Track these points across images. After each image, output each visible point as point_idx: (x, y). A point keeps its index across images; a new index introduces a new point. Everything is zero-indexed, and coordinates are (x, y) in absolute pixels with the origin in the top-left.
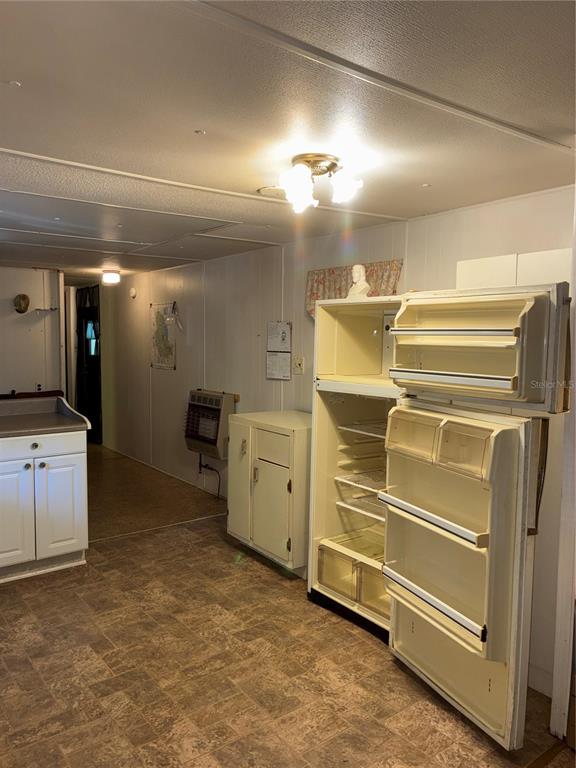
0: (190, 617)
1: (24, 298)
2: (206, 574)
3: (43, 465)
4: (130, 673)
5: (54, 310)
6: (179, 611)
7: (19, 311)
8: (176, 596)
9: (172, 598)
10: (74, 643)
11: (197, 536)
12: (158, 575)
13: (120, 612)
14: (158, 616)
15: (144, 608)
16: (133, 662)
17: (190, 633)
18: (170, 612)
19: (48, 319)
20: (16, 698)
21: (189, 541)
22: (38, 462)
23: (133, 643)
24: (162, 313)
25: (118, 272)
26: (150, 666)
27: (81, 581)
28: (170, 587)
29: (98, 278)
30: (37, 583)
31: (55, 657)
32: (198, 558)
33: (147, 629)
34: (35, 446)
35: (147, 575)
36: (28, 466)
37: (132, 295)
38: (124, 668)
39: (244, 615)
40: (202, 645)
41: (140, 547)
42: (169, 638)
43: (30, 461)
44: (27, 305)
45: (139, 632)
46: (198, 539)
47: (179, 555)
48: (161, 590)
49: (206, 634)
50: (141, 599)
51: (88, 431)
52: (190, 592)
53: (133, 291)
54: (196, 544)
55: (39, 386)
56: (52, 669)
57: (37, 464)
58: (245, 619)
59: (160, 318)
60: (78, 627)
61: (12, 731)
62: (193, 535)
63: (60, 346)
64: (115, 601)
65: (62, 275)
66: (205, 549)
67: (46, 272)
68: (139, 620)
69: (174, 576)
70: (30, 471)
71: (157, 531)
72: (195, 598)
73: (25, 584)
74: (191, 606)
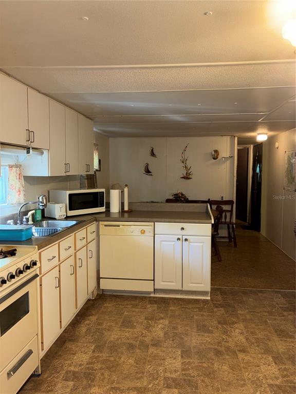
0: (247, 358)
1: (216, 151)
2: (276, 332)
3: (186, 240)
4: (189, 380)
5: (232, 157)
6: (243, 351)
7: (214, 159)
8: (247, 339)
9: (244, 340)
10: (175, 345)
11: (285, 302)
12: (244, 320)
13: (209, 337)
14: (228, 349)
15: (223, 339)
16: (195, 373)
17: (240, 370)
18: (236, 349)
19: (228, 162)
20: (129, 366)
21: (277, 304)
22: (184, 237)
23: (203, 361)
24: (290, 156)
25: (266, 134)
26: (203, 381)
27: (201, 309)
28: (247, 332)
29: (254, 138)
30: (181, 303)
31: (161, 350)
32: (277, 317)
33: (217, 355)
34: (183, 229)
35: (238, 318)
36: (179, 239)
37: (276, 147)
38: (189, 375)
39: (285, 373)
40: (242, 382)
41: (244, 299)
42: (226, 368)
43: (180, 237)
44: (218, 155)
45: (211, 355)
46: (284, 304)
47: (265, 312)
48: (240, 331)
49: (250, 375)
50: (225, 333)
51: (212, 225)
52: (257, 340)
53: (277, 145)
54: (280, 307)
55: (222, 197)
56: (155, 357)
57: (184, 239)
58: (284, 376)
59: (289, 159)
60: (183, 336)
61: (115, 385)
62: (283, 300)
63: (234, 176)
64: (210, 328)
65: (236, 138)
66: (285, 313)
67: (229, 137)
68: (216, 347)
69: (253, 325)
70: (180, 242)
71: (261, 292)
72: (258, 346)
73: (175, 301)
74: (252, 351)
